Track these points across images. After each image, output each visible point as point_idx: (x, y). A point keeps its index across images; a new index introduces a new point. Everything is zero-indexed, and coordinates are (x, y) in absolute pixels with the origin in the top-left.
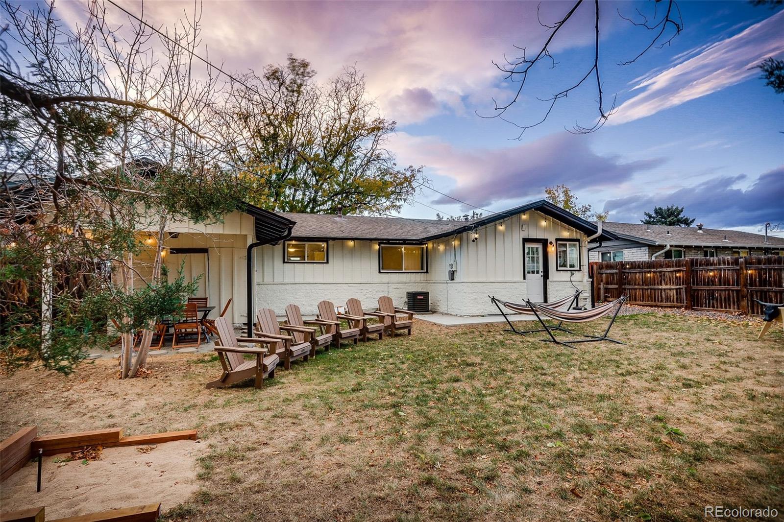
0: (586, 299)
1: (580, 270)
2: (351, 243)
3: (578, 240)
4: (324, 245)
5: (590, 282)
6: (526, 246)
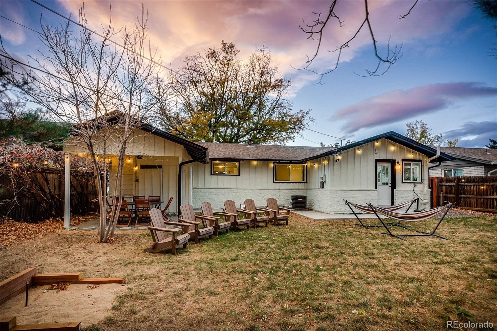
0: (426, 204)
1: (421, 183)
2: (255, 163)
3: (421, 161)
4: (237, 164)
5: (430, 192)
6: (378, 165)
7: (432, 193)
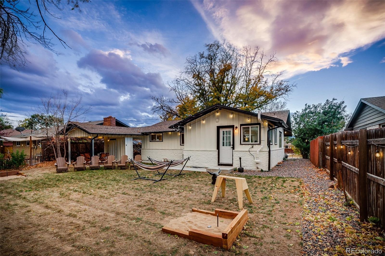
0: (258, 163)
1: (260, 144)
2: (170, 133)
3: (259, 124)
4: (161, 134)
5: (268, 152)
6: (221, 131)
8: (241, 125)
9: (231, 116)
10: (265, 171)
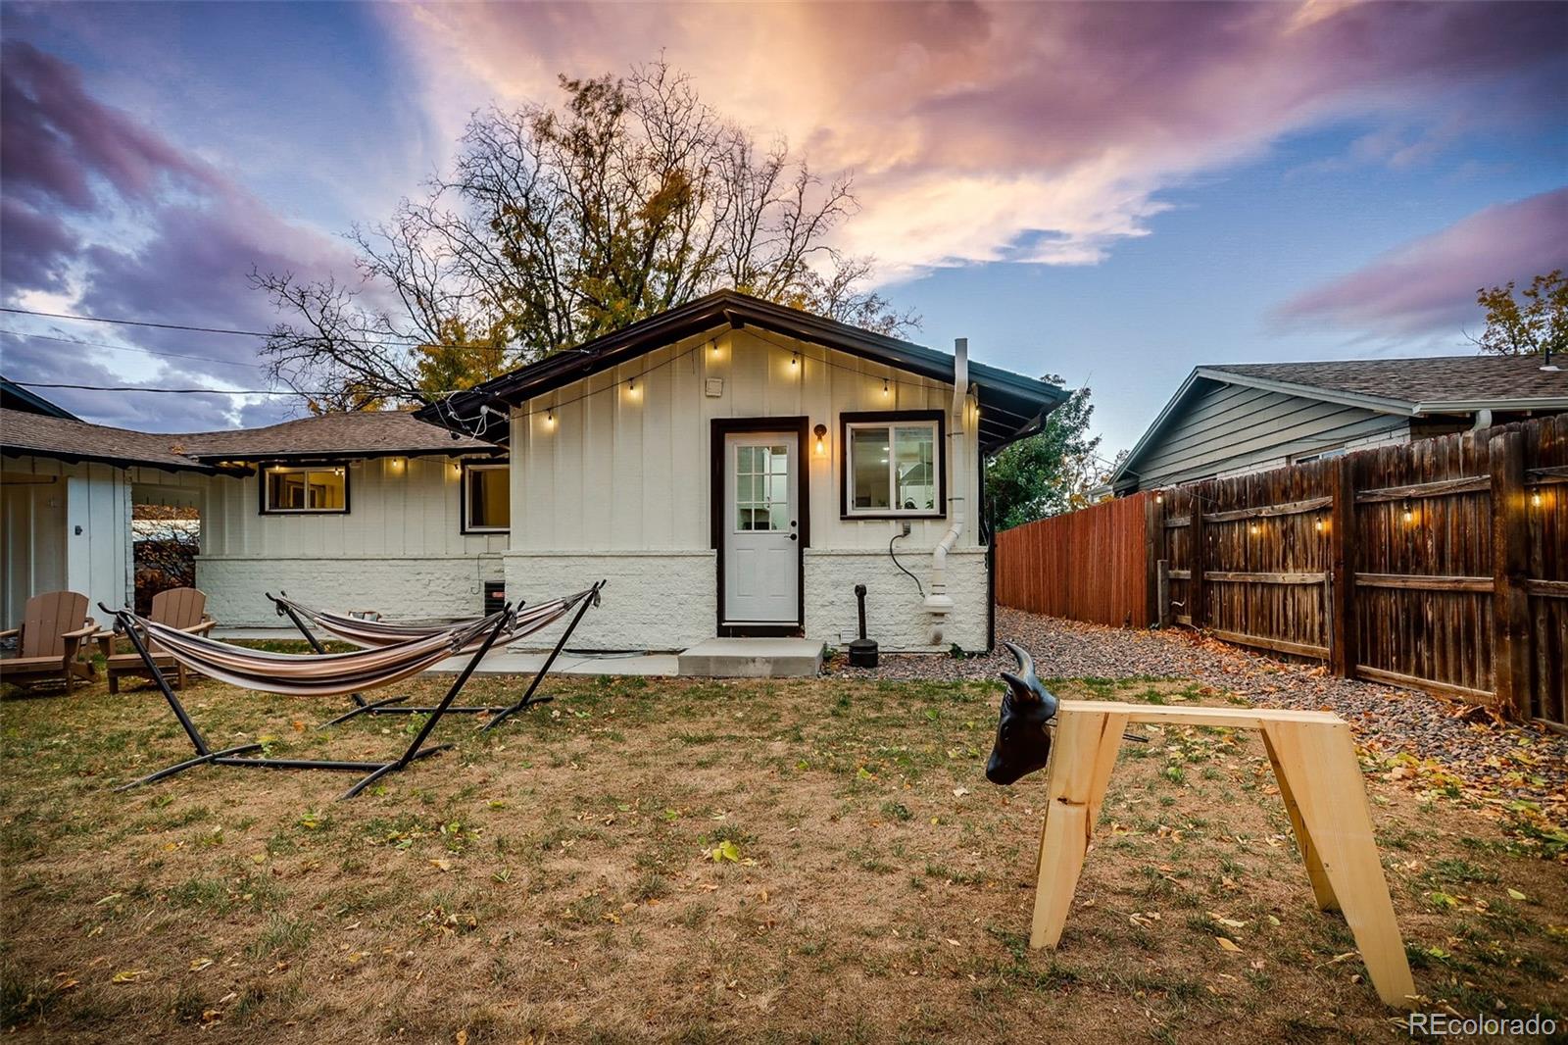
0: (941, 614)
1: (942, 516)
2: (398, 465)
3: (937, 416)
4: (340, 472)
5: (982, 558)
6: (733, 445)
7: (991, 558)
8: (846, 418)
9: (792, 368)
10: (971, 655)
